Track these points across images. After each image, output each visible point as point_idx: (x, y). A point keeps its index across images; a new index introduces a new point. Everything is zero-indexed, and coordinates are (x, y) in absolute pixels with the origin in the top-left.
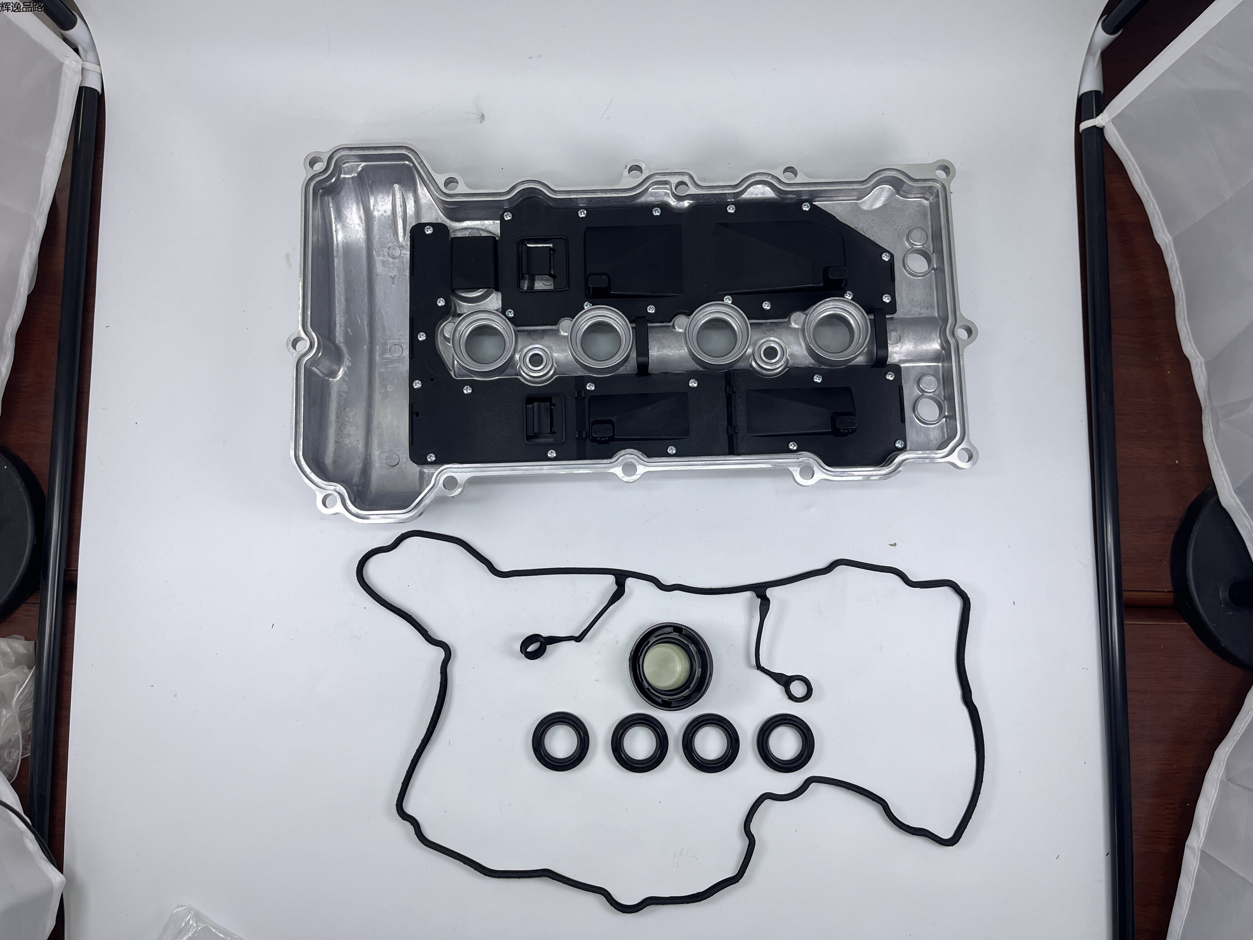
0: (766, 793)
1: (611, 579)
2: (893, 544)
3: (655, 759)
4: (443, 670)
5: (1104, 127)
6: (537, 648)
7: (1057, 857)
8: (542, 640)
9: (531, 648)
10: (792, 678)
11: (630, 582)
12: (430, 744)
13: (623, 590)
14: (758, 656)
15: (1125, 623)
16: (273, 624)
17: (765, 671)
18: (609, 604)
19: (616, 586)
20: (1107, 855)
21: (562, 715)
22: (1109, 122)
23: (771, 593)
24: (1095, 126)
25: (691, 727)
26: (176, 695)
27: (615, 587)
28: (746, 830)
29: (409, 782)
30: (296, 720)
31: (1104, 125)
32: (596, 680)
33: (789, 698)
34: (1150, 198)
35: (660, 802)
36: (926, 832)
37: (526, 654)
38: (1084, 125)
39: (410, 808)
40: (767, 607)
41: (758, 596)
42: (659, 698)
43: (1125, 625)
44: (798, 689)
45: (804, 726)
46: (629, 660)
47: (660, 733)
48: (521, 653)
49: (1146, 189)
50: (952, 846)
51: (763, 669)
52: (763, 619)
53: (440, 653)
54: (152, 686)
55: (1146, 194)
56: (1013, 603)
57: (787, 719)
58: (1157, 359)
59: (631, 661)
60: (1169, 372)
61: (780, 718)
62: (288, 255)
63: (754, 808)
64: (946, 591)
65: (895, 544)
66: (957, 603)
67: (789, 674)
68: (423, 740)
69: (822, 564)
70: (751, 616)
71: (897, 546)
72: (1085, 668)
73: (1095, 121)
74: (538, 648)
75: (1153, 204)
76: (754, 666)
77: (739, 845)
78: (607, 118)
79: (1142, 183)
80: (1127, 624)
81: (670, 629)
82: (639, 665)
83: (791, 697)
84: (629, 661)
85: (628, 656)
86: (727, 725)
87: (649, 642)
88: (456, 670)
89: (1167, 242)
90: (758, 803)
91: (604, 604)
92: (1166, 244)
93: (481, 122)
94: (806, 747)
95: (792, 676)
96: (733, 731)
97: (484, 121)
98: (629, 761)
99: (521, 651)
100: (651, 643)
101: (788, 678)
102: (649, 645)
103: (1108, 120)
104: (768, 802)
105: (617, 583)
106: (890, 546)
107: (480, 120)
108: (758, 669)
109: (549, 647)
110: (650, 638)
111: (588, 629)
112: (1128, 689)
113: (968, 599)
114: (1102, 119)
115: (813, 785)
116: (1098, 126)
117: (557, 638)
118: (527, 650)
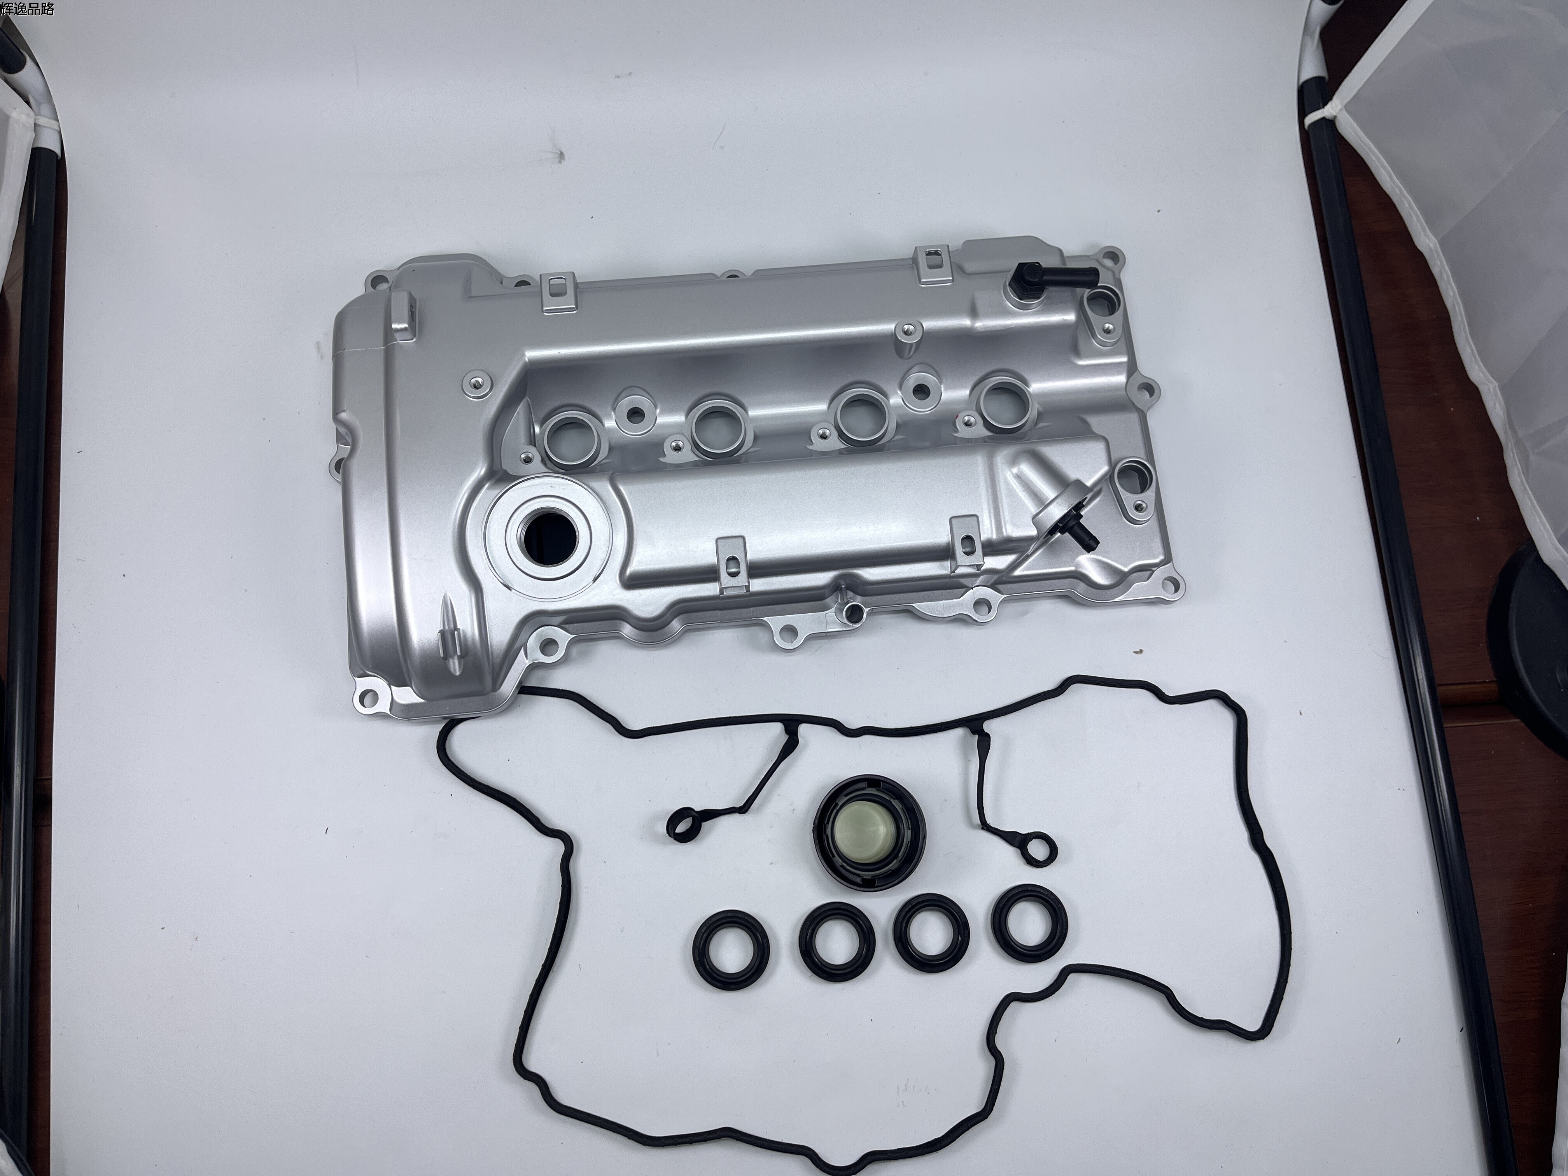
0: (1011, 993)
1: (778, 727)
2: (1138, 650)
3: (860, 961)
4: (565, 868)
5: (1335, 117)
6: (688, 828)
7: (1399, 1041)
8: (695, 814)
9: (681, 828)
10: (1028, 836)
11: (804, 730)
12: (553, 972)
13: (796, 739)
14: (981, 810)
15: (1445, 725)
16: (328, 828)
17: (992, 829)
18: (779, 759)
19: (786, 735)
20: (1461, 1031)
21: (730, 914)
22: (1341, 110)
23: (989, 726)
24: (1324, 118)
25: (903, 914)
26: (197, 938)
27: (784, 738)
28: (990, 1046)
29: (529, 1026)
30: (367, 956)
31: (1335, 114)
32: (771, 864)
33: (1028, 863)
34: (1403, 195)
35: (871, 1020)
36: (1226, 1024)
37: (676, 836)
38: (1310, 119)
39: (533, 1064)
40: (987, 744)
41: (973, 732)
42: (859, 876)
43: (1445, 729)
44: (1038, 850)
45: (1053, 897)
46: (813, 831)
47: (863, 925)
48: (667, 835)
49: (1397, 186)
50: (1263, 1039)
51: (990, 828)
52: (983, 761)
53: (557, 847)
54: (163, 928)
55: (1398, 192)
56: (1299, 713)
57: (1028, 891)
58: (1436, 394)
59: (816, 833)
60: (1452, 409)
61: (1020, 890)
62: (318, 343)
63: (998, 1014)
64: (1212, 704)
65: (1141, 651)
66: (1227, 720)
67: (1024, 831)
68: (544, 966)
69: (1051, 684)
70: (967, 760)
71: (1143, 653)
72: (1402, 789)
73: (1323, 112)
74: (690, 827)
75: (1409, 203)
76: (979, 825)
77: (983, 1068)
78: (721, 147)
79: (1391, 178)
80: (1447, 727)
81: (864, 785)
82: (827, 836)
83: (1032, 862)
84: (813, 833)
85: (810, 826)
86: (951, 905)
87: (837, 804)
88: (581, 867)
89: (1432, 245)
90: (1002, 1007)
91: (772, 761)
92: (1431, 248)
93: (560, 162)
94: (1057, 923)
95: (1029, 833)
96: (959, 913)
97: (564, 160)
98: (825, 966)
99: (668, 832)
100: (840, 805)
101: (1023, 836)
102: (838, 808)
103: (1339, 107)
104: (1014, 1006)
105: (787, 731)
106: (1136, 654)
107: (557, 160)
108: (983, 829)
109: (706, 825)
110: (838, 800)
111: (754, 796)
112: (1460, 812)
113: (1243, 712)
114: (1332, 108)
115: (1072, 977)
116: (1327, 118)
117: (715, 811)
118: (676, 832)
